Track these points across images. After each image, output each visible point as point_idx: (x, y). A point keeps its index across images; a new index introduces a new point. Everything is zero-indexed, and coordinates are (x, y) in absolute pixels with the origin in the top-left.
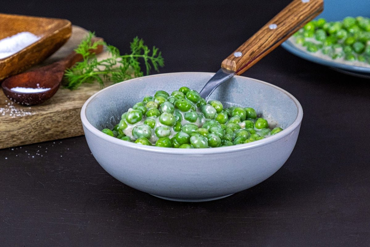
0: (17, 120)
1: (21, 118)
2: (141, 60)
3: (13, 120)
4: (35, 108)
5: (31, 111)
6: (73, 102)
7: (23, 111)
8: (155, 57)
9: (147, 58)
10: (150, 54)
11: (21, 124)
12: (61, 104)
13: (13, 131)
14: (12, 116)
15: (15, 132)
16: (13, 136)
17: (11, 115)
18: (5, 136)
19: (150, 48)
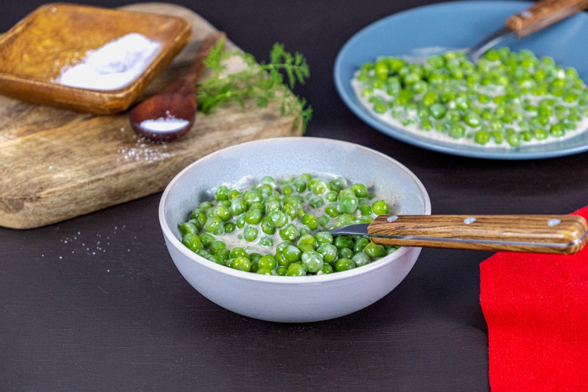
0: (155, 165)
1: (160, 161)
2: (283, 71)
3: (150, 166)
4: (172, 146)
5: (168, 151)
6: (213, 135)
7: (159, 151)
8: (300, 65)
9: (291, 69)
10: (293, 63)
11: (159, 169)
12: (201, 138)
13: (150, 177)
14: (148, 161)
15: (153, 179)
16: (150, 183)
17: (147, 159)
18: (141, 185)
19: (293, 56)
